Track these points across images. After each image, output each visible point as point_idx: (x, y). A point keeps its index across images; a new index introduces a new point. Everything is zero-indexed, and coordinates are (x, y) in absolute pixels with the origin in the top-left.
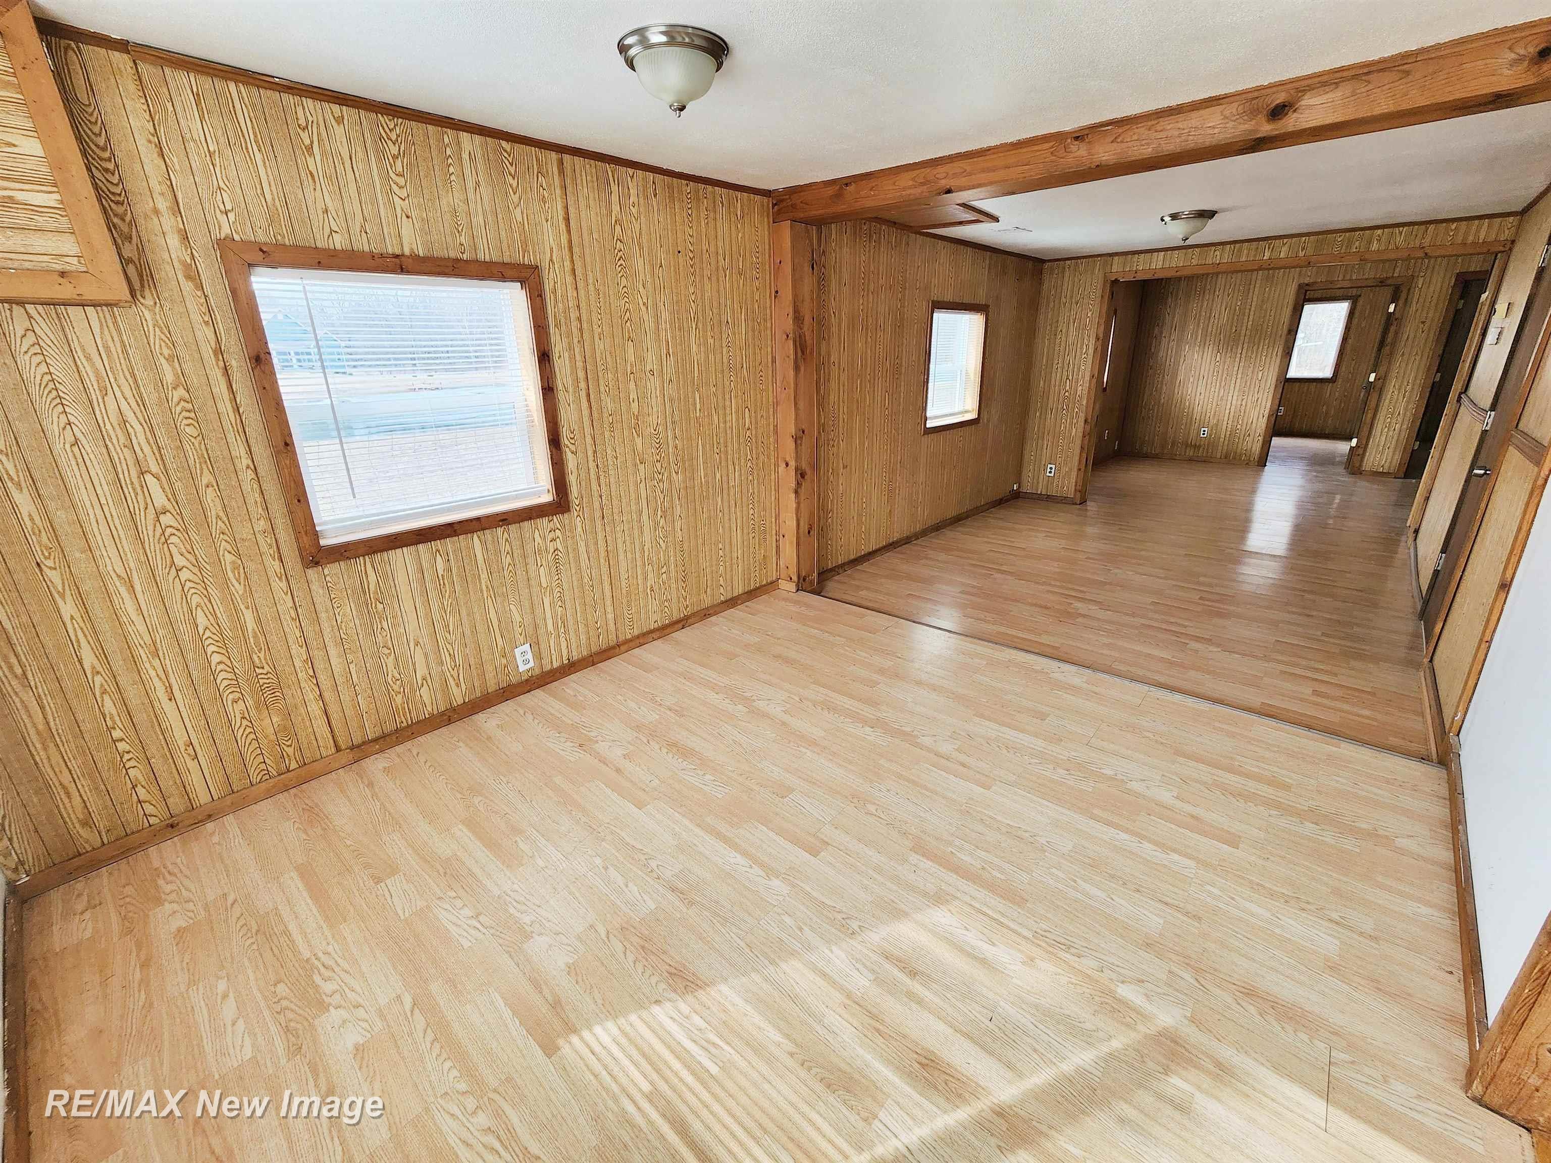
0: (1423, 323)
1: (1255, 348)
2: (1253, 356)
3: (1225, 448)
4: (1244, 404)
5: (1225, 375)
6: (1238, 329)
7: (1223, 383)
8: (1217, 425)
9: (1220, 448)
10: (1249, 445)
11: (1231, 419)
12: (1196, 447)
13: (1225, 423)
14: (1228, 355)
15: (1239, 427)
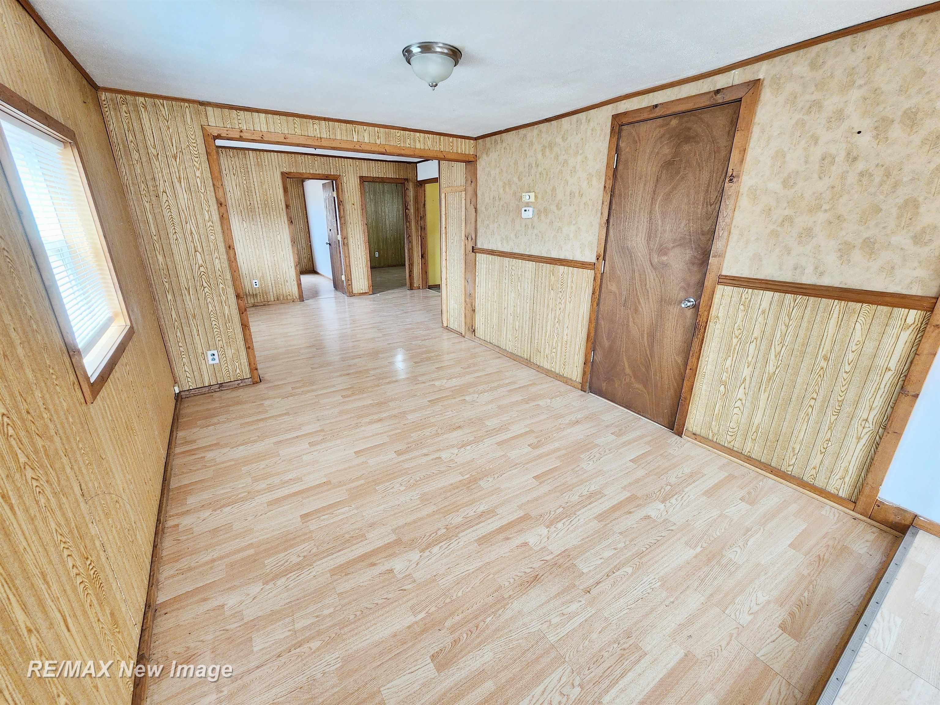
0: (353, 204)
1: (269, 217)
2: (270, 224)
3: (275, 292)
4: (276, 259)
5: (255, 239)
6: (252, 203)
7: (256, 246)
8: (263, 277)
9: (271, 293)
10: (290, 288)
11: (271, 272)
12: (255, 296)
13: (268, 275)
14: (252, 223)
15: (278, 276)
